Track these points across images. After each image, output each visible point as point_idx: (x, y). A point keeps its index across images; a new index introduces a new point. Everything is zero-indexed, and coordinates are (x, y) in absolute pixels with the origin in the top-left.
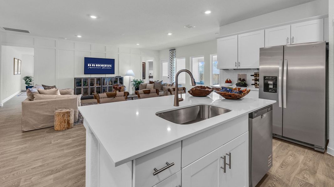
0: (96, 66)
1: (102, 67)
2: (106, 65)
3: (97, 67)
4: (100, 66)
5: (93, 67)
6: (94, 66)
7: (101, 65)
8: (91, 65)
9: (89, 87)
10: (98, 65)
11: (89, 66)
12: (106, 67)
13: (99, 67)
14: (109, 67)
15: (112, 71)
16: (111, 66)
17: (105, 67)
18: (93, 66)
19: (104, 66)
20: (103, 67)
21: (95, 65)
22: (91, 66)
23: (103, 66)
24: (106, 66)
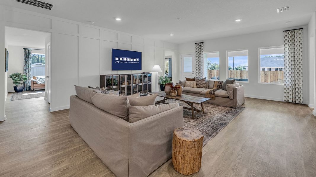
0: (123, 60)
1: (129, 61)
2: (133, 59)
3: (125, 61)
4: (127, 60)
5: (121, 61)
6: (122, 60)
8: (119, 58)
9: (119, 87)
11: (116, 59)
12: (134, 61)
13: (126, 61)
14: (136, 62)
16: (138, 61)
17: (132, 62)
18: (120, 60)
19: (131, 60)
20: (131, 61)
22: (119, 60)
23: (130, 60)
24: (133, 61)
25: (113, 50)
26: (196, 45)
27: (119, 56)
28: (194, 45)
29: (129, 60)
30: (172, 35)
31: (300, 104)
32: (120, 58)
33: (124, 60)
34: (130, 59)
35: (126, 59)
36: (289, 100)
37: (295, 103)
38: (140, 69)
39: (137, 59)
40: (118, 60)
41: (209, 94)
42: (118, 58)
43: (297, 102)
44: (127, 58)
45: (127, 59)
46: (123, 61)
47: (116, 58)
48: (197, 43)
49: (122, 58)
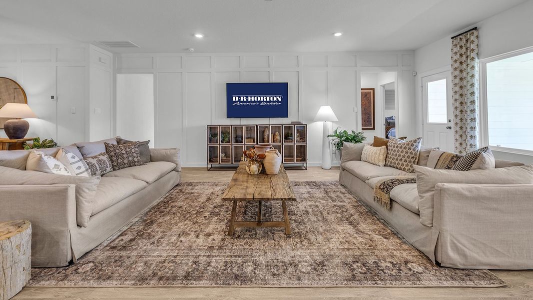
1: (260, 102)
2: (268, 98)
3: (251, 101)
4: (256, 100)
5: (243, 102)
6: (245, 100)
7: (259, 98)
8: (239, 97)
9: (232, 145)
10: (253, 98)
11: (234, 100)
12: (270, 101)
13: (254, 102)
14: (275, 102)
15: (282, 110)
16: (280, 100)
17: (267, 102)
18: (242, 100)
19: (265, 100)
20: (263, 101)
21: (247, 97)
22: (239, 100)
23: (262, 100)
24: (268, 100)
25: (229, 86)
27: (239, 94)
29: (259, 100)
32: (242, 98)
33: (249, 100)
34: (262, 98)
38: (286, 115)
39: (278, 98)
40: (237, 100)
42: (237, 98)
44: (255, 97)
45: (256, 98)
46: (247, 101)
47: (234, 98)
48: (457, 36)
49: (245, 98)
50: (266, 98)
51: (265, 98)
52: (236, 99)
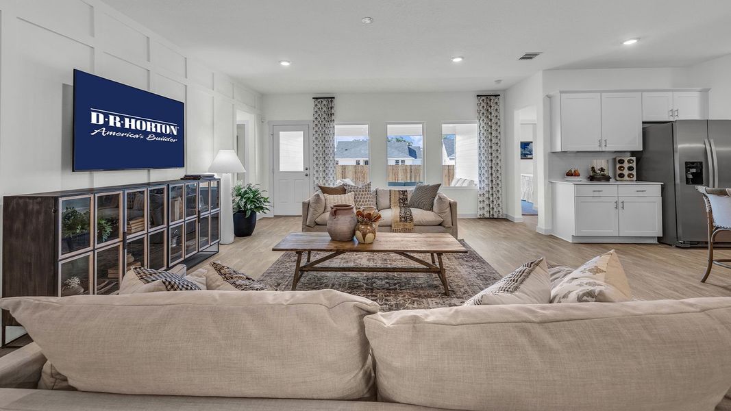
0: (123, 125)
1: (146, 133)
2: (159, 127)
3: (129, 130)
4: (139, 128)
5: (115, 129)
6: (118, 125)
7: (144, 124)
8: (106, 116)
9: (123, 241)
11: (94, 121)
12: (161, 135)
13: (136, 131)
14: (168, 136)
16: (175, 133)
17: (157, 134)
18: (111, 124)
19: (154, 130)
20: (151, 132)
21: (122, 119)
22: (106, 123)
23: (149, 130)
24: (159, 131)
25: (80, 77)
26: (316, 102)
28: (311, 103)
29: (144, 129)
30: (285, 64)
31: (498, 219)
32: (111, 118)
33: (127, 126)
34: (149, 124)
35: (133, 121)
36: (485, 213)
37: (492, 219)
38: (180, 163)
39: (172, 127)
40: (101, 122)
41: (401, 221)
42: (101, 117)
43: (495, 216)
44: (137, 120)
45: (138, 122)
46: (122, 129)
47: (94, 115)
48: (317, 98)
49: (118, 119)
50: (156, 127)
51: (153, 125)
52: (98, 121)
